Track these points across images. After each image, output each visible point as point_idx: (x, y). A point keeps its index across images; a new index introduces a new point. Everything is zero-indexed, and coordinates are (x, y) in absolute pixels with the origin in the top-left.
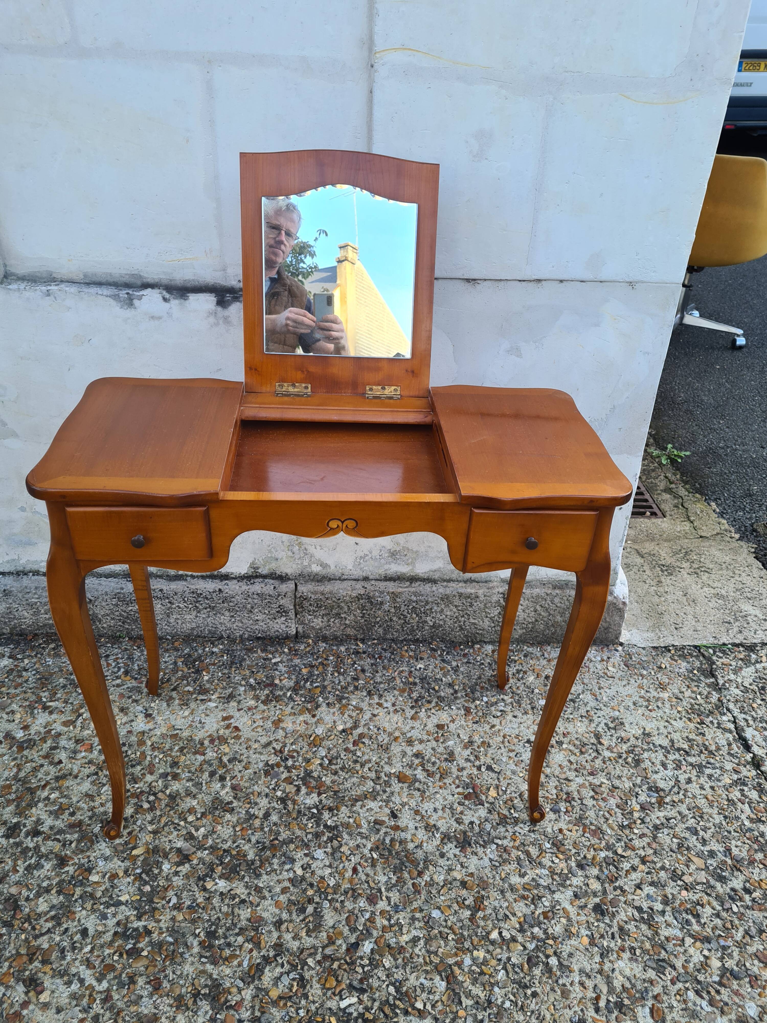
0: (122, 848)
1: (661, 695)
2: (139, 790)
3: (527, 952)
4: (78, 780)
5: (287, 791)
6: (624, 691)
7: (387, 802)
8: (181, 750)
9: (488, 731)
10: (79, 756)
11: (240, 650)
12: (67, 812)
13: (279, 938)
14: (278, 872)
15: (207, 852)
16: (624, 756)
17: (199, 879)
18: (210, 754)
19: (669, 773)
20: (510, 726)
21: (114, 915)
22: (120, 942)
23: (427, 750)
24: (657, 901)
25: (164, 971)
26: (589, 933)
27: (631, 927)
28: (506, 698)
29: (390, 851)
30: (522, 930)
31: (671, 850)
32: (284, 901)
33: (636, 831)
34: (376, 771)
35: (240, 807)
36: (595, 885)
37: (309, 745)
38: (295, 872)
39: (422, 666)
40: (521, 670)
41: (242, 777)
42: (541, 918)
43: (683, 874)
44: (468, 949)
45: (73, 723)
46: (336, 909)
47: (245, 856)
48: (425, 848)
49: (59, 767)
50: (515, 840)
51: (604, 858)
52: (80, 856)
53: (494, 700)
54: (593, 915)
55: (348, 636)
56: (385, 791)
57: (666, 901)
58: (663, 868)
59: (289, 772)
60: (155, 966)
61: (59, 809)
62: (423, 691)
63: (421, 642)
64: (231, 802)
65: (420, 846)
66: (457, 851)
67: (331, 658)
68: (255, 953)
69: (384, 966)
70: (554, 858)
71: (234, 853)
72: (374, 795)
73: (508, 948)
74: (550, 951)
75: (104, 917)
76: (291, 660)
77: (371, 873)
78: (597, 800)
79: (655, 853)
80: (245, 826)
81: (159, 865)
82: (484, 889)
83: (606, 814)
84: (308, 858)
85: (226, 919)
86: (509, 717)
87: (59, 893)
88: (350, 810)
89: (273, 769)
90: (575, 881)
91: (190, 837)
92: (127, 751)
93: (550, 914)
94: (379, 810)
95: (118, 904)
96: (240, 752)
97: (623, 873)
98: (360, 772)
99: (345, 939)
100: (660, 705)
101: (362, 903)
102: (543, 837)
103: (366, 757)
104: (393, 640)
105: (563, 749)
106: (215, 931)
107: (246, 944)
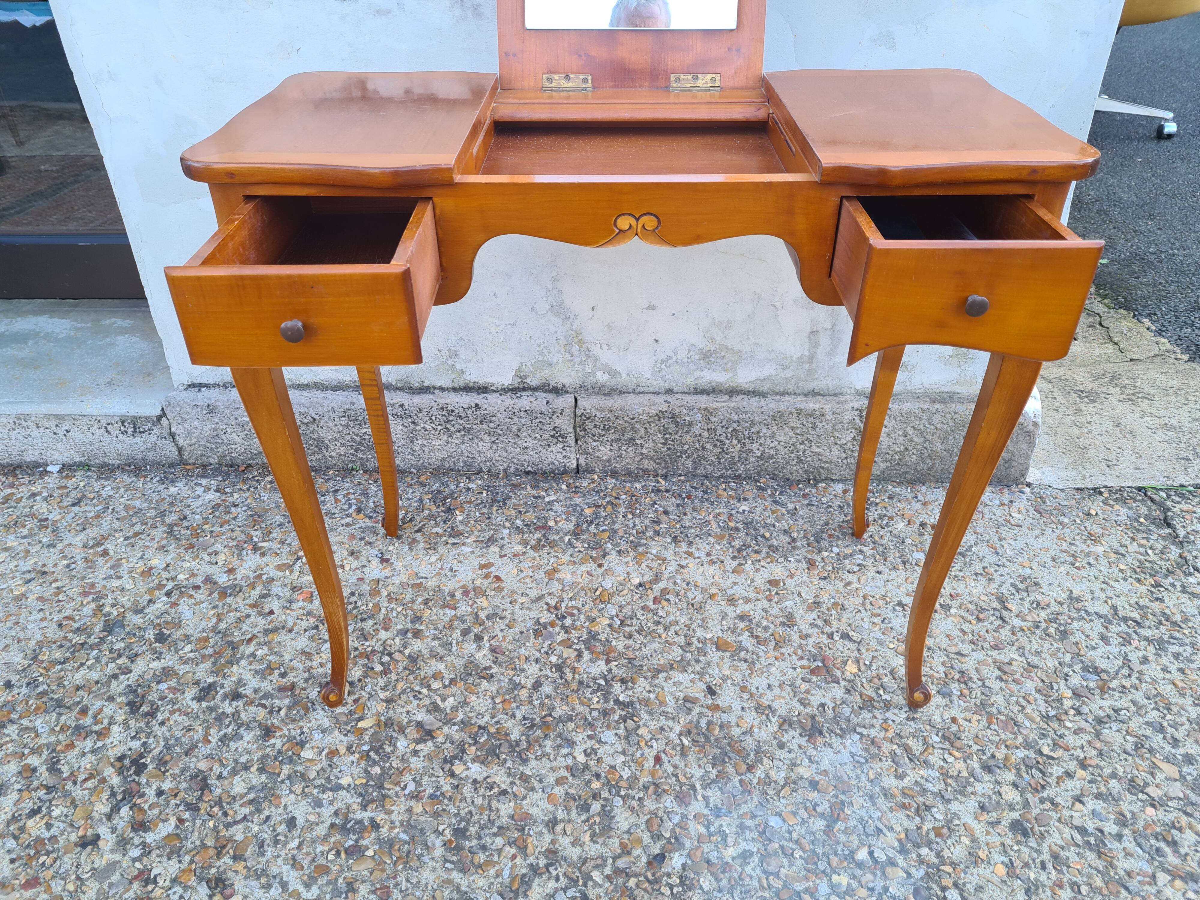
0: (345, 719)
1: (1093, 549)
2: (370, 649)
3: (913, 880)
4: (293, 635)
5: (565, 655)
6: (1037, 544)
7: (701, 674)
8: (426, 602)
9: (841, 589)
10: (295, 606)
11: (505, 486)
12: (277, 672)
13: (553, 842)
14: (552, 757)
15: (457, 727)
16: (1043, 625)
17: (445, 761)
18: (463, 609)
19: (1114, 649)
20: (872, 584)
21: (331, 802)
22: (338, 837)
23: (756, 611)
24: (1108, 820)
25: (395, 877)
26: (1007, 860)
27: (1071, 854)
28: (865, 549)
29: (707, 738)
30: (903, 851)
31: (1125, 752)
32: (559, 794)
33: (1068, 724)
34: (685, 636)
35: (502, 674)
36: (1011, 795)
37: (594, 601)
38: (574, 758)
39: (747, 509)
40: (885, 515)
41: (504, 637)
42: (932, 835)
43: (1147, 784)
44: (824, 872)
45: (290, 567)
46: (632, 809)
47: (507, 734)
48: (756, 735)
49: (269, 619)
50: (887, 730)
51: (1023, 760)
52: (291, 726)
53: (848, 551)
54: (1010, 834)
55: (645, 471)
56: (698, 661)
57: (1122, 821)
58: (1114, 775)
59: (566, 632)
60: (383, 870)
61: (267, 668)
62: (748, 539)
63: (744, 479)
64: (490, 668)
65: (749, 732)
66: (803, 741)
67: (624, 497)
68: (519, 860)
69: (701, 888)
70: (946, 756)
71: (493, 730)
72: (683, 665)
73: (884, 873)
74: (947, 882)
75: (318, 804)
76: (571, 498)
77: (681, 764)
78: (1006, 681)
79: (1101, 754)
80: (507, 697)
81: (392, 742)
82: (843, 793)
83: (1021, 700)
84: (593, 742)
85: (481, 814)
86: (871, 573)
87: (261, 770)
88: (650, 683)
89: (545, 628)
90: (980, 789)
91: (435, 708)
92: (356, 602)
93: (945, 831)
94: (690, 684)
95: (338, 787)
96: (502, 607)
97: (1053, 780)
98: (663, 636)
99: (645, 849)
100: (1092, 561)
101: (668, 802)
102: (928, 727)
103: (671, 618)
104: (706, 477)
105: (951, 615)
106: (466, 829)
107: (507, 848)
